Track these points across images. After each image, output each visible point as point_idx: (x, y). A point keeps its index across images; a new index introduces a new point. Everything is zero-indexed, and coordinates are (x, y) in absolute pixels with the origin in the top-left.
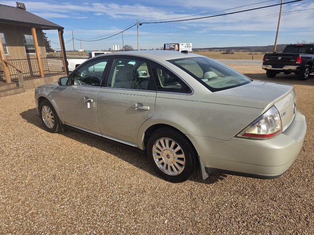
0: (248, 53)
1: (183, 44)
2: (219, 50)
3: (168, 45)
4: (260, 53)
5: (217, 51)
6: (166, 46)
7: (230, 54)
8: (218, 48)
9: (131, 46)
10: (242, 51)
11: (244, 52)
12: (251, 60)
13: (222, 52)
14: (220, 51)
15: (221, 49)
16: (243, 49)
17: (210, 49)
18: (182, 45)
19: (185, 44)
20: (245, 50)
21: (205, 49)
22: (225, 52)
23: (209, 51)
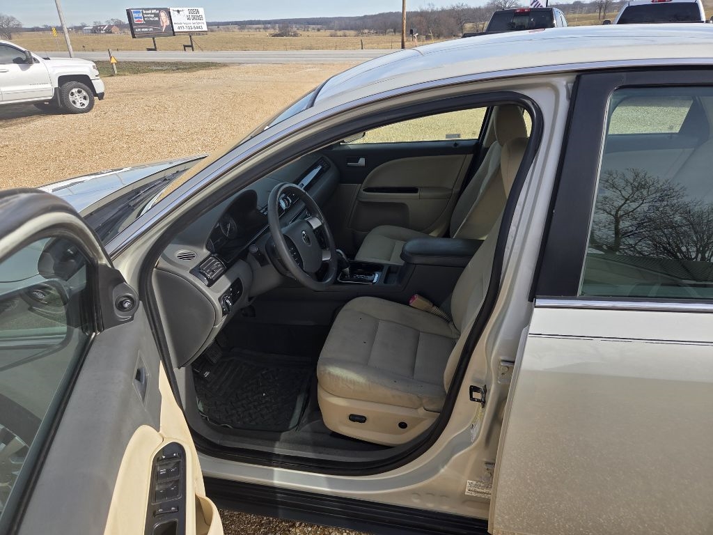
0: (328, 32)
1: (179, 9)
2: (263, 26)
3: (139, 12)
4: (352, 33)
5: (258, 28)
6: (135, 15)
7: (291, 36)
8: (258, 22)
9: (13, 19)
10: (314, 29)
11: (319, 30)
12: (360, 51)
13: (272, 31)
14: (266, 29)
15: (266, 24)
16: (314, 24)
17: (242, 25)
18: (178, 11)
19: (186, 11)
20: (319, 26)
21: (227, 23)
22: (277, 31)
23: (239, 29)
